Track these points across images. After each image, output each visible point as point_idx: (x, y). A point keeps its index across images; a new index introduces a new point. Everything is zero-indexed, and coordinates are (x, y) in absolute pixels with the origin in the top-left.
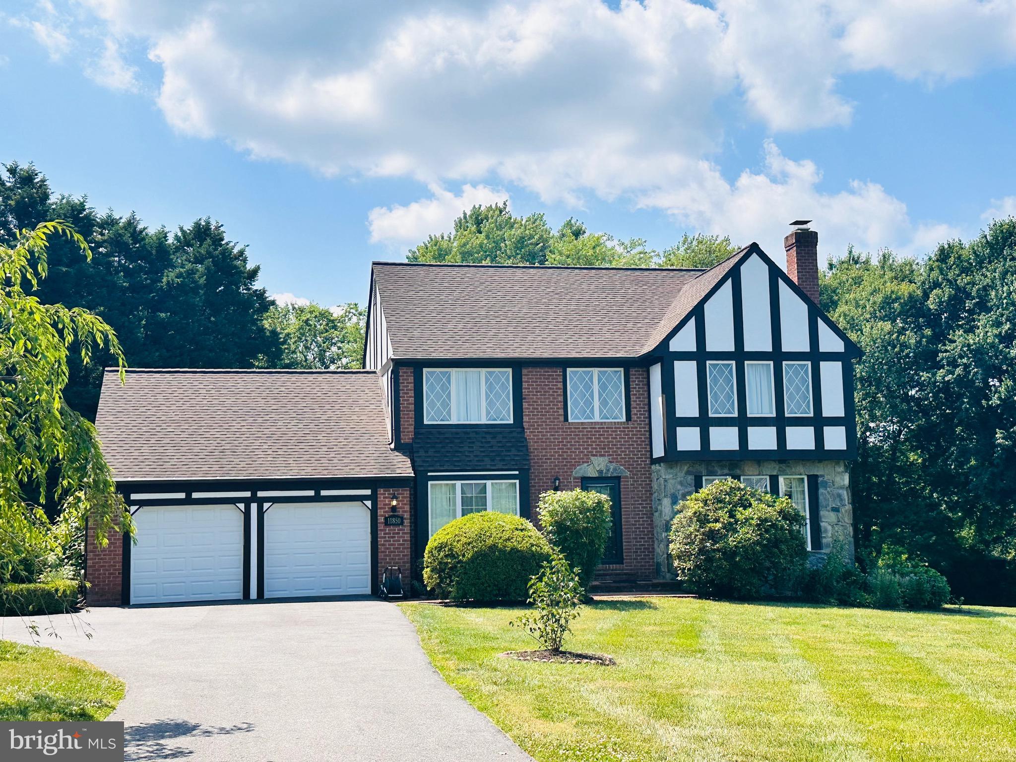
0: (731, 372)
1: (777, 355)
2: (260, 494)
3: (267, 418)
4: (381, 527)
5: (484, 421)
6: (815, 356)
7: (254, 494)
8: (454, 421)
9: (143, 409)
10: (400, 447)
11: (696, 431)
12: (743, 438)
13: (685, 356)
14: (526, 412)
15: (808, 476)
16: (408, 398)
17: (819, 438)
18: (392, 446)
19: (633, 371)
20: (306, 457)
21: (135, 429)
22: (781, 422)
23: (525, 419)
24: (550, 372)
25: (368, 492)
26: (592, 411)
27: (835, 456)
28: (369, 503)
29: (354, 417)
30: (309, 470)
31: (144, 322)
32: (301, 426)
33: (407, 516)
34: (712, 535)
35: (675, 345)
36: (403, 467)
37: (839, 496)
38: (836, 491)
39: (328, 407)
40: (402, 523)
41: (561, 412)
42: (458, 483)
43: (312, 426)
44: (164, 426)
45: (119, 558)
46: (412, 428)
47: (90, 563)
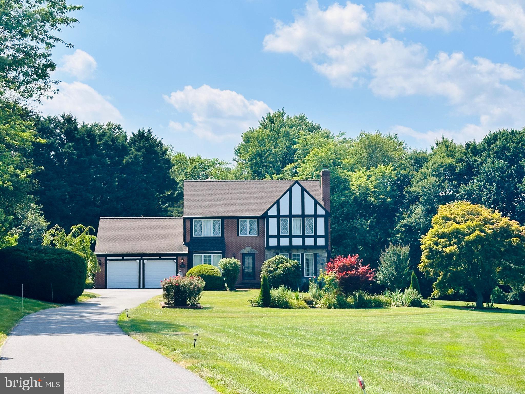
0: (288, 221)
1: (303, 216)
2: (143, 258)
3: (147, 234)
4: (179, 268)
5: (212, 236)
6: (316, 216)
7: (141, 258)
8: (202, 236)
9: (111, 231)
10: (185, 244)
11: (275, 240)
12: (291, 242)
13: (273, 216)
14: (225, 233)
15: (314, 254)
16: (188, 229)
17: (316, 242)
18: (183, 243)
19: (260, 220)
20: (157, 247)
21: (108, 238)
22: (303, 237)
23: (225, 235)
24: (233, 220)
25: (175, 257)
26: (247, 233)
27: (321, 247)
28: (175, 261)
29: (174, 234)
30: (157, 251)
31: (117, 179)
32: (157, 237)
33: (186, 265)
34: (270, 272)
35: (270, 213)
36: (185, 250)
37: (323, 260)
38: (322, 258)
39: (166, 230)
40: (185, 267)
41: (237, 233)
42: (203, 255)
43: (160, 237)
44: (117, 237)
45: (104, 275)
46: (189, 238)
47: (96, 276)
